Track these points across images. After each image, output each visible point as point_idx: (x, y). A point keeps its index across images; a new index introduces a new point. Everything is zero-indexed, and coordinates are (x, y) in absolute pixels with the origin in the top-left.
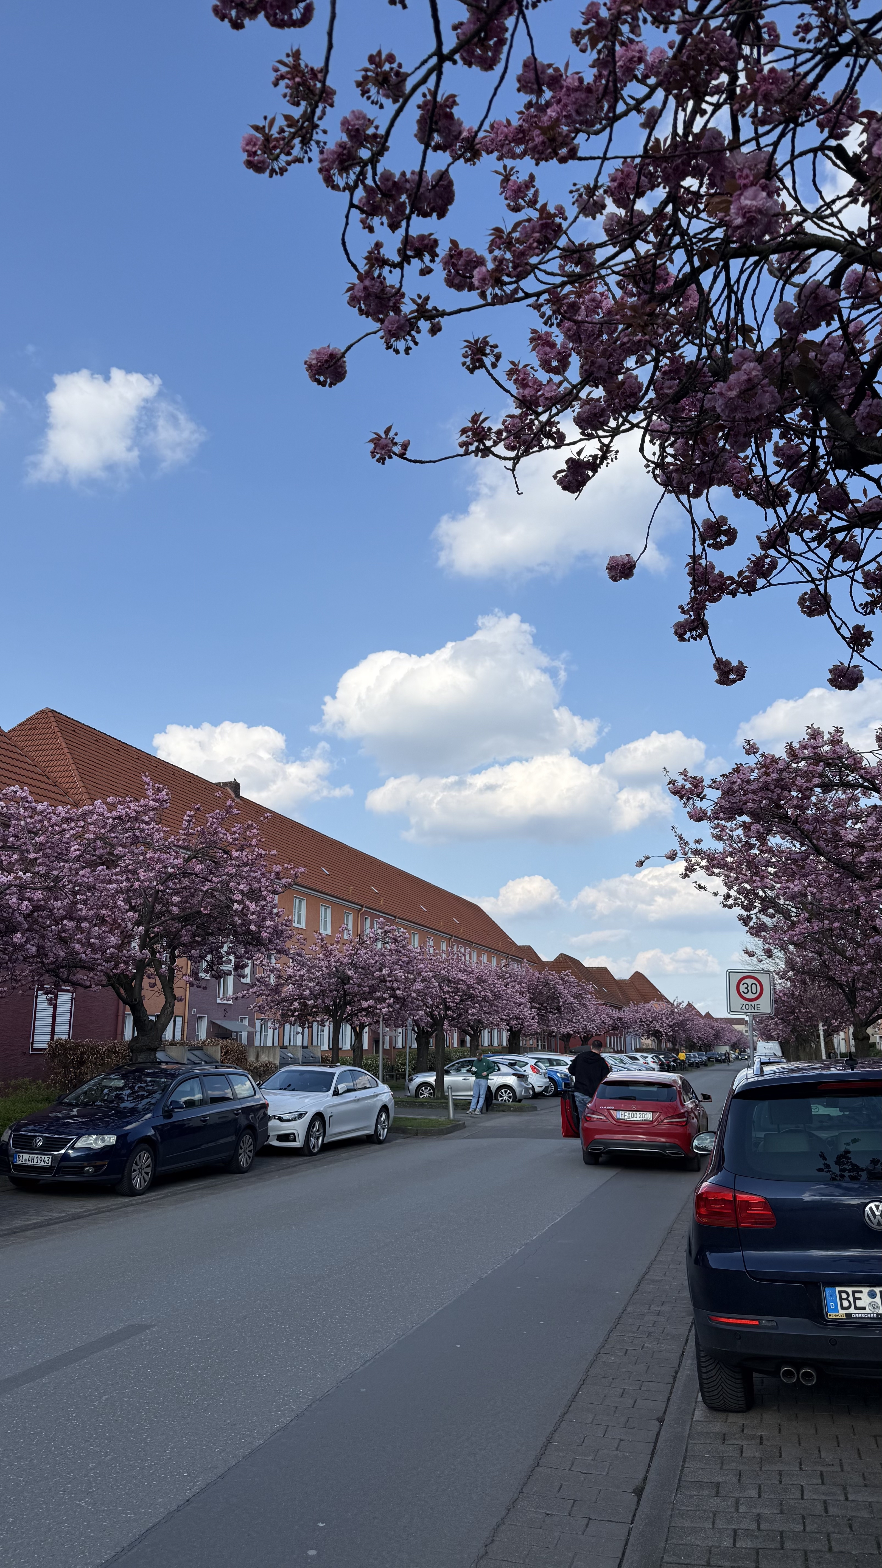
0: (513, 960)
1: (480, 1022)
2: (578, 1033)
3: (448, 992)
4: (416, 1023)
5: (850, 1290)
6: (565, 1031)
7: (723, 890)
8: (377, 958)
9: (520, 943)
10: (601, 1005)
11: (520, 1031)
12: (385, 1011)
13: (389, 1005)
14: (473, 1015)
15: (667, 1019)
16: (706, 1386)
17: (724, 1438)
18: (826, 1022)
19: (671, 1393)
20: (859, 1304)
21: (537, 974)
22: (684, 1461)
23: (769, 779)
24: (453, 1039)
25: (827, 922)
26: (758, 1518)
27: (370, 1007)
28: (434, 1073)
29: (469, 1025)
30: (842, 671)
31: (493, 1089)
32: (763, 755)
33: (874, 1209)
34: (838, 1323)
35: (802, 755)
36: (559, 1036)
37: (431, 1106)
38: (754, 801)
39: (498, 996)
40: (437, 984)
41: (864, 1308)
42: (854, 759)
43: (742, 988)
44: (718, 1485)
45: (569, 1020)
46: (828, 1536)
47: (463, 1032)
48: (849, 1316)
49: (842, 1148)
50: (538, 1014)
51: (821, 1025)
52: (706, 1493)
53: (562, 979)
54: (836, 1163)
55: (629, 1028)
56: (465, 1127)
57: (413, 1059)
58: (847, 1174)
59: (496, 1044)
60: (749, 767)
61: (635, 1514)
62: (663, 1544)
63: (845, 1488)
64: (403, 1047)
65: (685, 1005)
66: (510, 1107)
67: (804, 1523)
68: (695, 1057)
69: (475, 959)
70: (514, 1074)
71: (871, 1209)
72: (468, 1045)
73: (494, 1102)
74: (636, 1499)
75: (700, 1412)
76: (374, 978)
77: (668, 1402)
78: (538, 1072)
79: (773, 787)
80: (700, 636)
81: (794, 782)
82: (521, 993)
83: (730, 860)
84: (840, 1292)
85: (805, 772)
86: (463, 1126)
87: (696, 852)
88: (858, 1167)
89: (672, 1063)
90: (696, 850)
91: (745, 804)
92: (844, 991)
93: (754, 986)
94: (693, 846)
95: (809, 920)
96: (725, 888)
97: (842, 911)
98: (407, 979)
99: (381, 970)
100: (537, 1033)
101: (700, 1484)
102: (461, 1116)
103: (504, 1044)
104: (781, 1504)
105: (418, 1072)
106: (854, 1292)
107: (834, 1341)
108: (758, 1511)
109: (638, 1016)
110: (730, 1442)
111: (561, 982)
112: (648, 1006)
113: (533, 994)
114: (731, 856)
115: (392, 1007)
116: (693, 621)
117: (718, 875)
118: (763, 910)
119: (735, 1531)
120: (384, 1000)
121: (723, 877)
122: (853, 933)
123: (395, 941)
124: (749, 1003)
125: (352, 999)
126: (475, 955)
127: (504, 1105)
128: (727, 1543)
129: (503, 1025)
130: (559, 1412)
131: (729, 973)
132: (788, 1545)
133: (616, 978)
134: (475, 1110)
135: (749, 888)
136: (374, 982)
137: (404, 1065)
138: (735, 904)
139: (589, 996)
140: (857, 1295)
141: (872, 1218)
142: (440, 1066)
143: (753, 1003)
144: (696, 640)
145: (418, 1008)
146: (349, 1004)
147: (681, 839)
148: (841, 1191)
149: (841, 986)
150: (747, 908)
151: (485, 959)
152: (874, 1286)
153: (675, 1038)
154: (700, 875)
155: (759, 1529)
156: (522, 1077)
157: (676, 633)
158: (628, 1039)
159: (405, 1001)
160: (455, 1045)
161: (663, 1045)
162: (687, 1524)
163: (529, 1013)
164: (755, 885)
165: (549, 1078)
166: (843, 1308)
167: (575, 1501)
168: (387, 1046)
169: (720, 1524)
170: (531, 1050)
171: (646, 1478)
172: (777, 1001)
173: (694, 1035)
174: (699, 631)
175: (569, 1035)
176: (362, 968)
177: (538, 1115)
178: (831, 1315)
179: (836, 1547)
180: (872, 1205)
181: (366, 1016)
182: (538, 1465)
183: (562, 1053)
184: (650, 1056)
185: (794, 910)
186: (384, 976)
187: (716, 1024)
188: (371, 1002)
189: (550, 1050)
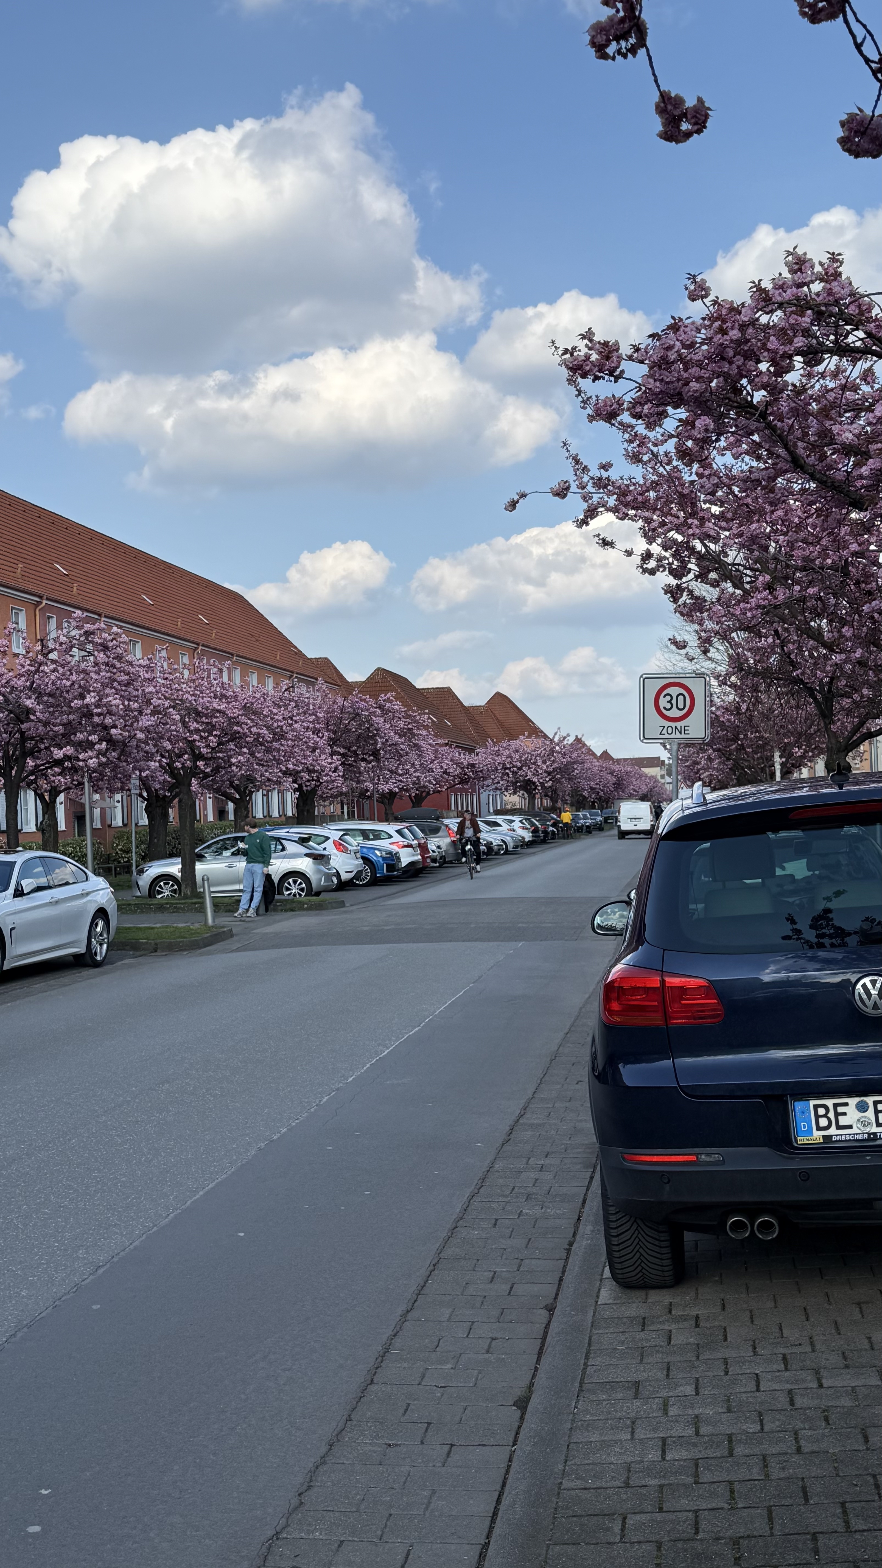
0: (300, 680)
1: (250, 779)
2: (407, 790)
3: (197, 731)
4: (144, 783)
5: (830, 1103)
6: (385, 788)
7: (641, 545)
8: (74, 677)
9: (311, 653)
10: (442, 745)
11: (314, 791)
12: (93, 763)
13: (100, 753)
14: (240, 765)
15: (544, 762)
16: (617, 1254)
17: (644, 1324)
18: (786, 752)
19: (564, 1272)
20: (843, 1121)
21: (340, 700)
22: (587, 1357)
23: (725, 340)
24: (205, 808)
25: (797, 588)
26: (696, 1421)
27: (67, 758)
28: (179, 860)
29: (231, 785)
30: (861, 123)
31: (276, 879)
32: (715, 302)
33: (869, 986)
34: (813, 1150)
35: (779, 299)
36: (376, 796)
37: (176, 909)
38: (698, 379)
39: (280, 736)
40: (178, 717)
41: (850, 1127)
42: (859, 306)
43: (663, 702)
44: (637, 1384)
45: (391, 772)
46: (796, 1433)
47: (222, 795)
48: (827, 1138)
49: (821, 905)
50: (343, 764)
51: (777, 754)
52: (620, 1395)
53: (381, 707)
54: (811, 927)
55: (485, 779)
56: (232, 936)
57: (142, 842)
58: (826, 941)
59: (275, 814)
60: (693, 323)
61: (517, 1433)
62: (561, 1467)
63: (817, 1372)
64: (125, 825)
65: (571, 740)
66: (302, 903)
67: (761, 1421)
68: (585, 817)
69: (237, 680)
70: (307, 855)
71: (864, 986)
72: (231, 817)
73: (277, 897)
74: (519, 1413)
75: (607, 1293)
76: (71, 711)
77: (560, 1285)
78: (345, 850)
79: (731, 353)
80: (633, 50)
81: (764, 344)
82: (316, 732)
83: (652, 494)
84: (816, 1107)
85: (782, 329)
86: (230, 934)
87: (601, 484)
88: (843, 930)
89: (551, 828)
90: (600, 479)
91: (687, 384)
92: (815, 699)
93: (681, 698)
94: (595, 472)
95: (770, 587)
96: (644, 540)
97: (822, 568)
98: (128, 708)
99: (82, 697)
100: (341, 794)
101: (612, 1385)
102: (225, 920)
103: (290, 814)
104: (728, 1400)
105: (151, 860)
106: (836, 1106)
107: (806, 1175)
108: (696, 1412)
109: (499, 760)
110: (652, 1328)
111: (379, 711)
112: (515, 744)
113: (335, 733)
114: (654, 489)
115: (104, 755)
116: (622, 20)
117: (633, 519)
118: (702, 576)
119: (664, 1440)
120: (91, 745)
121: (640, 523)
122: (836, 605)
123: (105, 648)
124: (673, 724)
125: (36, 745)
126: (237, 676)
127: (293, 901)
128: (653, 1455)
129: (288, 783)
130: (400, 1310)
131: (645, 679)
132: (739, 1450)
133: (466, 704)
134: (247, 910)
135: (680, 538)
136: (71, 717)
137: (128, 851)
138: (658, 567)
139: (424, 733)
140: (840, 1109)
141: (864, 996)
142: (187, 848)
143: (678, 724)
144: (625, 56)
145: (149, 757)
146: (31, 753)
147: (577, 462)
148: (818, 966)
149: (811, 692)
150: (675, 574)
151: (254, 680)
152: (866, 1095)
153: (555, 791)
154: (605, 521)
155: (697, 1434)
156: (320, 858)
157: (593, 44)
158: (484, 796)
159: (125, 745)
160: (210, 818)
161: (537, 802)
162: (595, 1437)
163: (327, 761)
164: (690, 531)
165: (363, 858)
166: (819, 1128)
167: (429, 1424)
168: (97, 824)
169: (640, 1434)
170: (333, 819)
171: (532, 1384)
172: (714, 722)
173: (584, 784)
174: (632, 41)
175: (392, 794)
176: (50, 695)
177: (346, 912)
178: (802, 1140)
179: (807, 1447)
180: (867, 981)
181: (60, 774)
182: (372, 1382)
183: (381, 820)
184: (517, 819)
185: (748, 572)
186: (87, 706)
187: (617, 768)
188: (69, 750)
189: (362, 817)
